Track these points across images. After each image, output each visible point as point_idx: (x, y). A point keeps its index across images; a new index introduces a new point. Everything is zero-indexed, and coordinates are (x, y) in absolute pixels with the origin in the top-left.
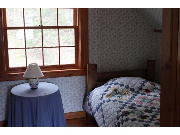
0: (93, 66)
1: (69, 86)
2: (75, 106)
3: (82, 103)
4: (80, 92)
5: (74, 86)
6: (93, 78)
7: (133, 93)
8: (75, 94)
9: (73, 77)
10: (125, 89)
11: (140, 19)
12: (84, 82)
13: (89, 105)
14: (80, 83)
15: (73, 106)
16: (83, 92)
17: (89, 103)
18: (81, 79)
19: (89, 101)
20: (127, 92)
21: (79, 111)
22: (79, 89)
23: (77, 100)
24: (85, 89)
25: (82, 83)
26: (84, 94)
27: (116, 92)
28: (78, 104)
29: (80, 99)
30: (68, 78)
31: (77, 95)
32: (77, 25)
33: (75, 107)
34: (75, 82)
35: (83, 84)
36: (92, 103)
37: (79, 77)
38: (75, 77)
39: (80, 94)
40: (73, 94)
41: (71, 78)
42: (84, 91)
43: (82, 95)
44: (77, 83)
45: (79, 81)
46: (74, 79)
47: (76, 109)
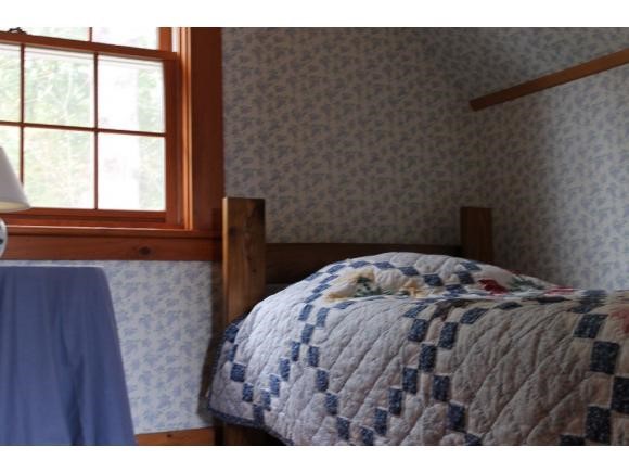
0: (250, 207)
1: (136, 308)
2: (165, 401)
3: (197, 391)
4: (185, 337)
5: (162, 305)
6: (249, 259)
7: (441, 291)
8: (165, 345)
9: (155, 266)
10: (403, 277)
11: (417, 54)
12: (205, 293)
13: (239, 374)
14: (186, 293)
15: (156, 402)
16: (202, 339)
17: (235, 366)
18: (191, 277)
19: (239, 358)
20: (411, 286)
21: (181, 428)
22: (184, 322)
23: (172, 375)
24: (208, 324)
25: (194, 297)
26: (204, 348)
27: (368, 289)
28: (178, 392)
29: (187, 370)
30: (134, 266)
31: (175, 351)
32: (175, 49)
33: (166, 409)
34: (165, 289)
35: (200, 300)
36: (256, 356)
37: (181, 267)
38: (165, 265)
39: (186, 348)
40: (156, 345)
41: (147, 269)
42: (204, 334)
43: (194, 352)
44: (175, 295)
45: (181, 287)
46: (160, 273)
47: (171, 416)
